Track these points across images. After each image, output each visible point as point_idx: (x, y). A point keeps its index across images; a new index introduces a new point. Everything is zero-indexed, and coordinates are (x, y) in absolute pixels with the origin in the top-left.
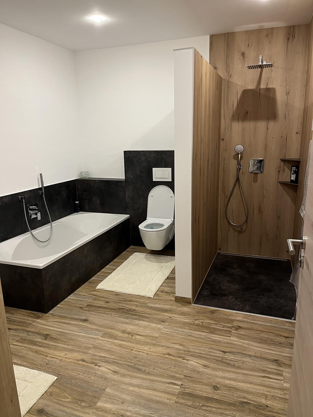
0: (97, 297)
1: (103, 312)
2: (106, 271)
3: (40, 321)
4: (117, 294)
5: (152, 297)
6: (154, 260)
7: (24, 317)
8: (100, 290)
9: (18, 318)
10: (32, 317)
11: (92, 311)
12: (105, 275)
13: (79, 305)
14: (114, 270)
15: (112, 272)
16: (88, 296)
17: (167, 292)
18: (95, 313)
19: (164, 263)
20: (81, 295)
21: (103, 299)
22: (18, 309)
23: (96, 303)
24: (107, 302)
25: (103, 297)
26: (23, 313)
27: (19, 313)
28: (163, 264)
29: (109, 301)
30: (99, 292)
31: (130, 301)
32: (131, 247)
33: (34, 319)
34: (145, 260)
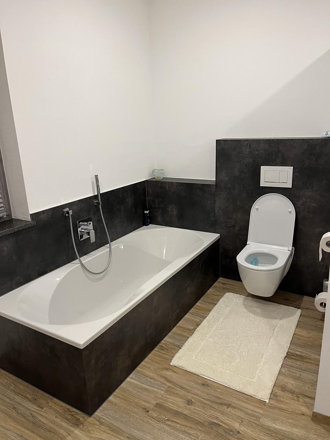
0: (173, 386)
1: (183, 428)
2: (185, 326)
3: (79, 433)
4: (206, 383)
5: (267, 401)
6: (259, 310)
7: (56, 417)
8: (176, 370)
9: (47, 418)
10: (68, 420)
11: (164, 422)
12: (185, 334)
13: (143, 403)
14: (198, 325)
15: (195, 329)
16: (158, 381)
17: (292, 392)
18: (168, 428)
19: (277, 321)
20: (147, 377)
21: (182, 392)
22: (51, 397)
23: (170, 402)
24: (189, 402)
25: (182, 388)
26: (57, 408)
27: (51, 408)
28: (275, 322)
29: (193, 400)
30: (175, 372)
31: (229, 406)
32: (221, 279)
33: (71, 426)
34: (244, 310)
